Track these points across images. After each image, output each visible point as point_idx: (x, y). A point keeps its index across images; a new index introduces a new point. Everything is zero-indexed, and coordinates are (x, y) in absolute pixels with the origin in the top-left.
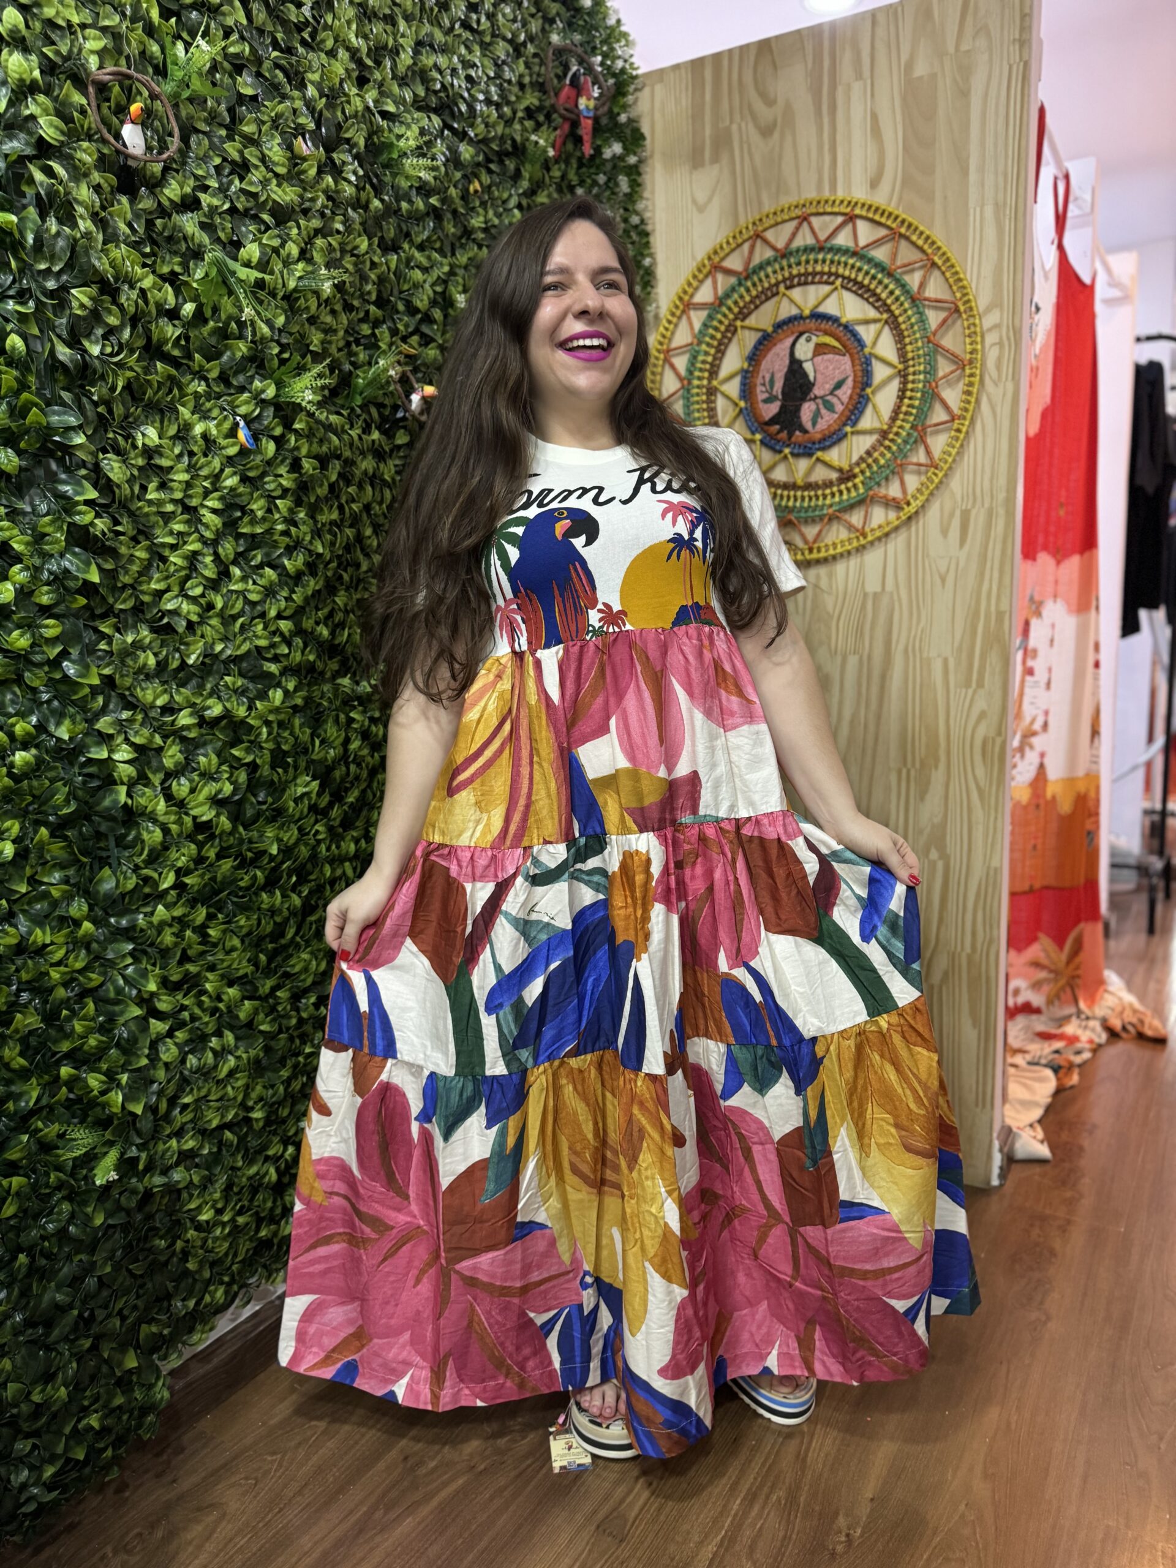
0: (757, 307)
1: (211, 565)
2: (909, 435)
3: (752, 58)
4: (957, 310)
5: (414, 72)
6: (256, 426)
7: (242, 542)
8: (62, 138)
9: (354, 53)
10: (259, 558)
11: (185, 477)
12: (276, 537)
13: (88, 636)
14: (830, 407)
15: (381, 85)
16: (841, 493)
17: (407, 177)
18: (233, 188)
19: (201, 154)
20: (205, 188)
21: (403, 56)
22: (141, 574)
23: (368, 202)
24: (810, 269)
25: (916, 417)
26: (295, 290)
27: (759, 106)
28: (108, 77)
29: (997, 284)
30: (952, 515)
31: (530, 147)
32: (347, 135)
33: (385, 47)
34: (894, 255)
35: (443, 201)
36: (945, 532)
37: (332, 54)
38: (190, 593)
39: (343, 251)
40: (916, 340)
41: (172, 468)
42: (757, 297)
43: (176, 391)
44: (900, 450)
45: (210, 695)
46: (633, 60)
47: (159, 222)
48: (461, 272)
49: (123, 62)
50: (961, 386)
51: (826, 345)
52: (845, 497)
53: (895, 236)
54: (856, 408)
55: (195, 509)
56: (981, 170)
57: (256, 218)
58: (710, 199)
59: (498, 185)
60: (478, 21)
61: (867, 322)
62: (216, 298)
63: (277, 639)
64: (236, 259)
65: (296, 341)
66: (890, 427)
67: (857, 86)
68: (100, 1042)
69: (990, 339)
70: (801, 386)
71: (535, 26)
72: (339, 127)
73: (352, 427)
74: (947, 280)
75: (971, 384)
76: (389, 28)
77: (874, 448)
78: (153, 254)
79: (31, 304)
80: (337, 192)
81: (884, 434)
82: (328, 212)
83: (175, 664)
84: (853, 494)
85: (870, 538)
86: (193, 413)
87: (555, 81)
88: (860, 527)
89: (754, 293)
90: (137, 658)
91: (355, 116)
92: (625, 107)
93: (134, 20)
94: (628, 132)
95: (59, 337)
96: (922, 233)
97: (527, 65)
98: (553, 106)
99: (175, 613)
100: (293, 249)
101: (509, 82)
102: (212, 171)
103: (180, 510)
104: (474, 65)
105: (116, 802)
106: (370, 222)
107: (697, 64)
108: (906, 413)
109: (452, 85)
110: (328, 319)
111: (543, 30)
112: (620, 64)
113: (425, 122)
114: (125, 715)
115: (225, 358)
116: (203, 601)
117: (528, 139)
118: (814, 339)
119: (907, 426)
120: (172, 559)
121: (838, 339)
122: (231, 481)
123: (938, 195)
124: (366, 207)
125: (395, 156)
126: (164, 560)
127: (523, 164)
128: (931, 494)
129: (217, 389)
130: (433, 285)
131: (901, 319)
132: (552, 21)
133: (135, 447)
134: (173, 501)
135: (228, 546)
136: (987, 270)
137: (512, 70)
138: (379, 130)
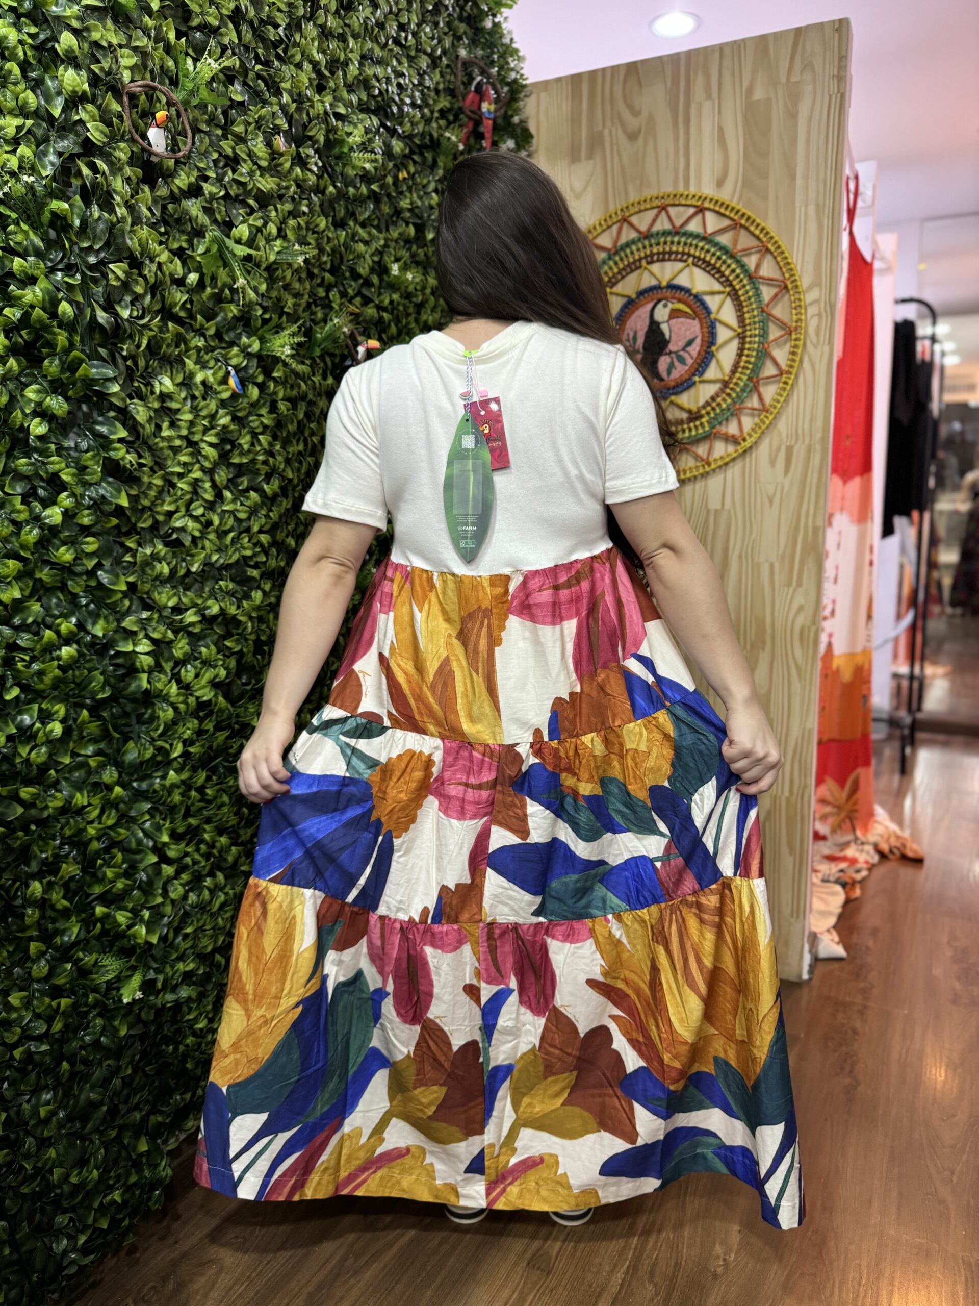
0: (623, 277)
1: (210, 490)
2: (746, 385)
3: (622, 77)
4: (786, 287)
5: (359, 80)
6: (242, 374)
7: (231, 470)
8: (105, 140)
9: (315, 65)
10: (246, 483)
11: (189, 417)
12: (258, 466)
13: (118, 550)
14: (682, 361)
15: (334, 91)
16: (690, 430)
17: (354, 167)
18: (227, 179)
19: (203, 150)
20: (206, 179)
21: (351, 67)
22: (157, 498)
23: (325, 188)
24: (667, 249)
25: (753, 370)
26: (275, 262)
27: (626, 115)
28: (139, 89)
29: (817, 269)
30: (778, 450)
31: (444, 142)
32: (310, 134)
33: (337, 60)
34: (735, 242)
35: (382, 187)
36: (773, 462)
37: (299, 66)
38: (194, 513)
39: (308, 229)
40: (753, 310)
41: (179, 410)
42: (624, 269)
43: (183, 346)
44: (738, 396)
45: (209, 598)
46: (522, 72)
47: (170, 206)
48: (392, 244)
49: (148, 75)
50: (787, 348)
51: (679, 310)
52: (694, 433)
53: (735, 226)
54: (703, 362)
55: (196, 443)
56: (806, 177)
57: (244, 203)
58: (585, 189)
59: (419, 173)
60: (406, 39)
61: (713, 293)
62: (214, 269)
63: (258, 550)
64: (229, 237)
65: (274, 303)
66: (731, 378)
67: (707, 105)
68: (127, 885)
69: (812, 311)
70: (659, 343)
71: (447, 43)
72: (305, 127)
73: (314, 375)
74: (778, 263)
75: (796, 347)
76: (341, 44)
77: (717, 395)
78: (166, 233)
79: (78, 276)
80: (304, 180)
81: (725, 384)
82: (297, 197)
83: (182, 572)
84: (700, 431)
85: (713, 466)
86: (196, 363)
87: (462, 87)
88: (705, 457)
89: (621, 266)
90: (153, 568)
91: (317, 117)
92: (517, 111)
93: (157, 41)
94: (519, 131)
95: (97, 302)
96: (758, 225)
97: (442, 76)
98: (460, 108)
99: (183, 529)
100: (272, 229)
101: (428, 88)
102: (211, 165)
103: (185, 444)
104: (402, 75)
105: (139, 686)
106: (326, 204)
107: (576, 79)
108: (745, 368)
109: (387, 91)
110: (297, 285)
111: (453, 45)
112: (513, 75)
113: (368, 123)
114: (145, 615)
115: (219, 319)
116: (203, 519)
117: (441, 135)
118: (670, 305)
119: (745, 378)
120: (179, 485)
121: (689, 306)
122: (225, 420)
123: (771, 195)
124: (323, 192)
125: (346, 150)
126: (173, 485)
127: (438, 154)
128: (763, 433)
129: (212, 344)
130: (372, 255)
131: (740, 293)
132: (460, 38)
133: (153, 393)
134: (181, 437)
135: (222, 474)
136: (810, 257)
137: (431, 79)
138: (334, 130)
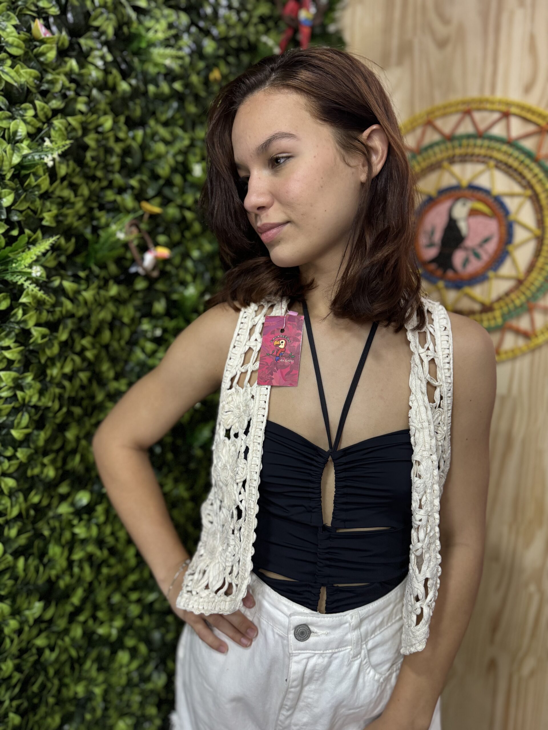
0: (424, 176)
14: (477, 256)
16: (481, 321)
17: (156, 65)
23: (115, 85)
24: (470, 151)
26: (21, 167)
27: (437, 24)
34: (539, 146)
35: (186, 86)
42: (426, 168)
44: (532, 295)
48: (200, 144)
51: (478, 210)
52: (485, 325)
54: (498, 259)
61: (512, 195)
66: (526, 277)
70: (455, 239)
72: (87, 15)
77: (511, 292)
80: (81, 75)
81: (520, 282)
82: (71, 94)
84: (492, 324)
85: (503, 356)
89: (424, 165)
91: (105, 6)
94: (334, 39)
108: (541, 268)
110: (65, 193)
113: (174, 18)
117: (259, 40)
118: (469, 204)
125: (143, 45)
130: (174, 156)
131: (542, 198)
